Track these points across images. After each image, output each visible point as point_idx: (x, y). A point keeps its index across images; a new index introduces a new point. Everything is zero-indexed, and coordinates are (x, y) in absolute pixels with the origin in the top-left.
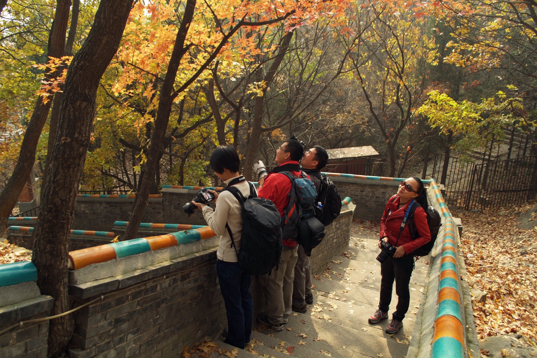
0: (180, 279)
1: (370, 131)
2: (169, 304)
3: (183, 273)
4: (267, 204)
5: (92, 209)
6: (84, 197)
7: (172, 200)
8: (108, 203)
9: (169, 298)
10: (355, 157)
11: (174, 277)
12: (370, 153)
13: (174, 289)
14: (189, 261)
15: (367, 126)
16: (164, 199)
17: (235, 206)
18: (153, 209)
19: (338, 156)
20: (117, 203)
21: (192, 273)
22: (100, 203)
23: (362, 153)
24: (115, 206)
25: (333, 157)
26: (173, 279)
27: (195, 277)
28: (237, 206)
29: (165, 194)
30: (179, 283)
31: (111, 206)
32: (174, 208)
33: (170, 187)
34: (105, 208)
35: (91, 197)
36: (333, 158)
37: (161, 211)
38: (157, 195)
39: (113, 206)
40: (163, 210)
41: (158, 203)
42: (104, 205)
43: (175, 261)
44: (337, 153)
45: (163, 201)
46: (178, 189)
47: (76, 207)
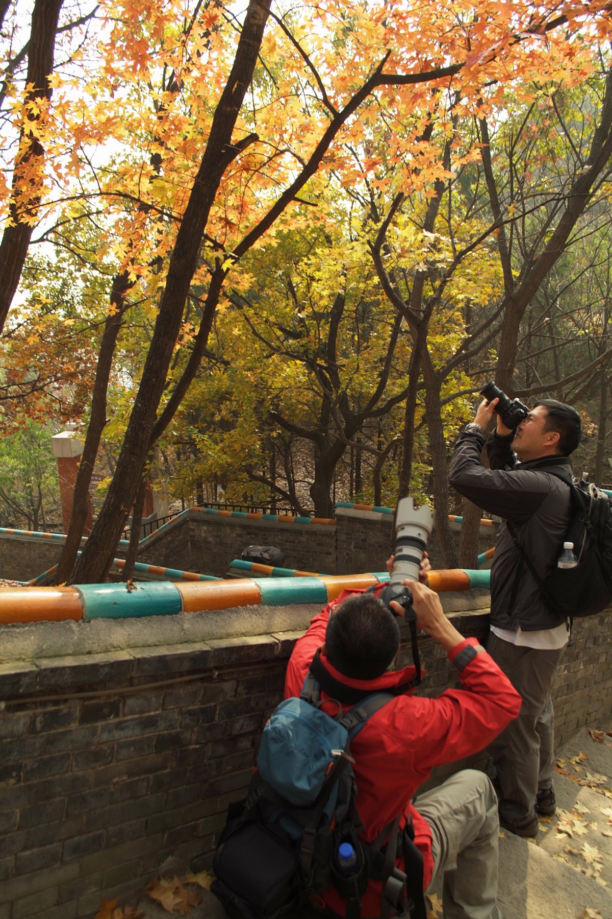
0: (78, 714)
2: (35, 781)
3: (89, 699)
5: (218, 536)
6: (207, 513)
7: (353, 531)
8: (244, 527)
9: (29, 763)
11: (50, 708)
13: (51, 741)
14: (106, 669)
16: (339, 527)
18: (319, 544)
20: (259, 528)
21: (130, 702)
22: (232, 526)
24: (256, 534)
26: (45, 714)
27: (142, 712)
29: (341, 518)
30: (74, 726)
31: (248, 534)
32: (355, 547)
33: (349, 507)
34: (239, 535)
35: (218, 514)
37: (332, 550)
38: (327, 520)
39: (251, 534)
40: (336, 548)
41: (327, 535)
42: (238, 530)
43: (46, 664)
45: (336, 532)
46: (364, 511)
47: (193, 530)
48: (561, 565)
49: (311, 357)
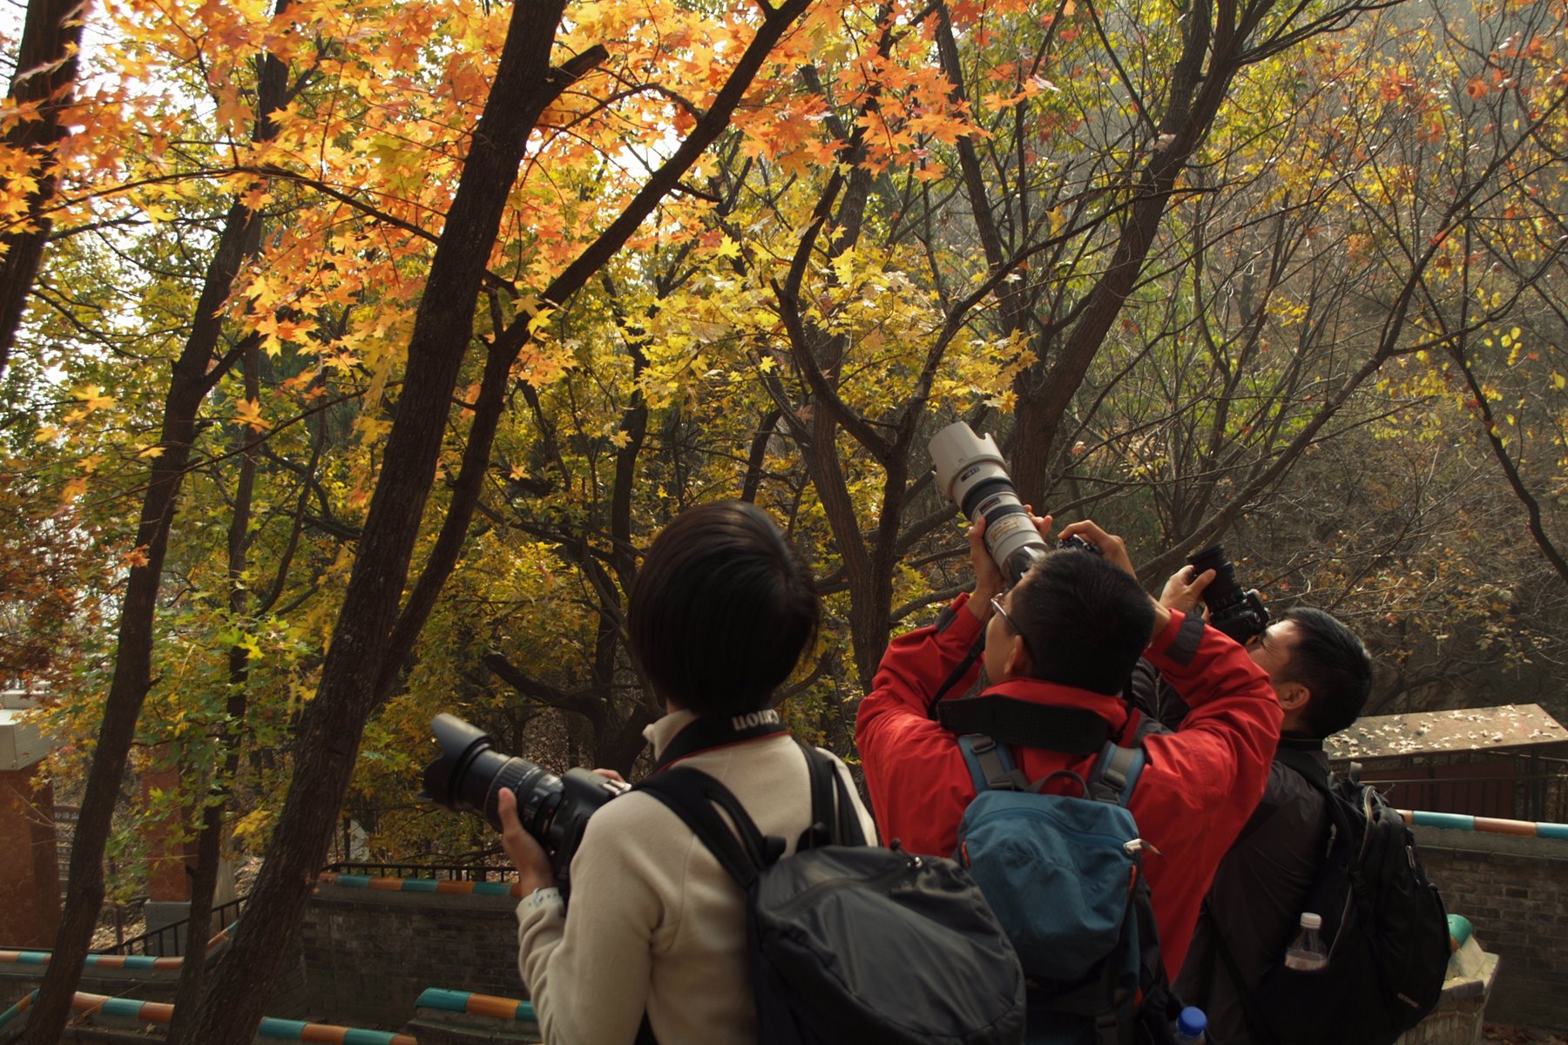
1: (1526, 647)
4: (929, 884)
5: (371, 938)
6: (345, 885)
10: (1470, 751)
12: (1536, 733)
15: (1510, 625)
17: (698, 899)
19: (1392, 745)
20: (466, 915)
22: (402, 912)
23: (1499, 735)
24: (459, 929)
25: (1371, 749)
28: (710, 893)
31: (442, 927)
34: (418, 932)
35: (371, 886)
36: (1371, 753)
39: (449, 928)
42: (418, 922)
44: (1387, 733)
47: (312, 926)
48: (1291, 961)
49: (577, 533)
